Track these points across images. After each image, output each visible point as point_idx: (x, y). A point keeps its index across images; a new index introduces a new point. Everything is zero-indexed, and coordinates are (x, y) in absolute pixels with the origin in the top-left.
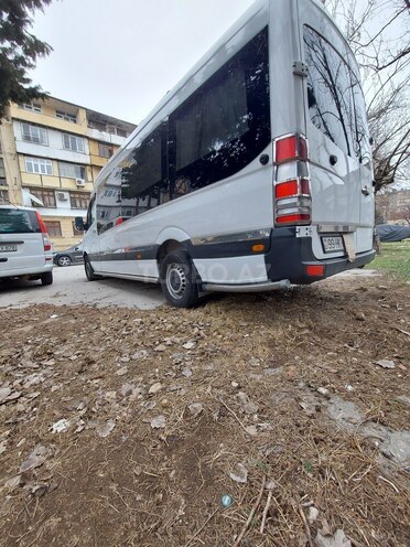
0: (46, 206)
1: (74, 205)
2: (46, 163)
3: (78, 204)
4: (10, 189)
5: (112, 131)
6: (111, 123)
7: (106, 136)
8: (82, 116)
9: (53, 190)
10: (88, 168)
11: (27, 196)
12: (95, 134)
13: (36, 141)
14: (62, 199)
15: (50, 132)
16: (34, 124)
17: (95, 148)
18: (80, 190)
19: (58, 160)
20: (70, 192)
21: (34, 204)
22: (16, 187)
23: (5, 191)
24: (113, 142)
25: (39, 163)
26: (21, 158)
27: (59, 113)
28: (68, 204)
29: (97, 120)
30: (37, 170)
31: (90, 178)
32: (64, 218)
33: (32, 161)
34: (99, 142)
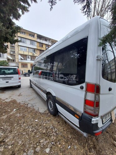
0: (24, 60)
1: (31, 60)
2: (25, 48)
3: (32, 59)
4: (16, 54)
5: (43, 40)
6: (43, 38)
7: (41, 41)
8: (36, 35)
9: (26, 55)
10: (36, 50)
11: (20, 57)
12: (39, 40)
13: (23, 42)
14: (28, 58)
15: (27, 40)
16: (23, 38)
17: (38, 44)
18: (34, 55)
19: (28, 47)
20: (31, 56)
21: (21, 59)
22: (17, 54)
23: (15, 55)
24: (43, 43)
25: (24, 48)
26: (19, 47)
27: (30, 35)
28: (30, 59)
29: (40, 37)
30: (23, 50)
31: (36, 53)
32: (28, 63)
33: (22, 47)
34: (40, 43)
